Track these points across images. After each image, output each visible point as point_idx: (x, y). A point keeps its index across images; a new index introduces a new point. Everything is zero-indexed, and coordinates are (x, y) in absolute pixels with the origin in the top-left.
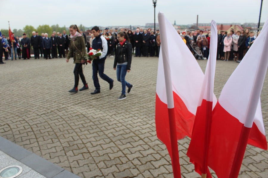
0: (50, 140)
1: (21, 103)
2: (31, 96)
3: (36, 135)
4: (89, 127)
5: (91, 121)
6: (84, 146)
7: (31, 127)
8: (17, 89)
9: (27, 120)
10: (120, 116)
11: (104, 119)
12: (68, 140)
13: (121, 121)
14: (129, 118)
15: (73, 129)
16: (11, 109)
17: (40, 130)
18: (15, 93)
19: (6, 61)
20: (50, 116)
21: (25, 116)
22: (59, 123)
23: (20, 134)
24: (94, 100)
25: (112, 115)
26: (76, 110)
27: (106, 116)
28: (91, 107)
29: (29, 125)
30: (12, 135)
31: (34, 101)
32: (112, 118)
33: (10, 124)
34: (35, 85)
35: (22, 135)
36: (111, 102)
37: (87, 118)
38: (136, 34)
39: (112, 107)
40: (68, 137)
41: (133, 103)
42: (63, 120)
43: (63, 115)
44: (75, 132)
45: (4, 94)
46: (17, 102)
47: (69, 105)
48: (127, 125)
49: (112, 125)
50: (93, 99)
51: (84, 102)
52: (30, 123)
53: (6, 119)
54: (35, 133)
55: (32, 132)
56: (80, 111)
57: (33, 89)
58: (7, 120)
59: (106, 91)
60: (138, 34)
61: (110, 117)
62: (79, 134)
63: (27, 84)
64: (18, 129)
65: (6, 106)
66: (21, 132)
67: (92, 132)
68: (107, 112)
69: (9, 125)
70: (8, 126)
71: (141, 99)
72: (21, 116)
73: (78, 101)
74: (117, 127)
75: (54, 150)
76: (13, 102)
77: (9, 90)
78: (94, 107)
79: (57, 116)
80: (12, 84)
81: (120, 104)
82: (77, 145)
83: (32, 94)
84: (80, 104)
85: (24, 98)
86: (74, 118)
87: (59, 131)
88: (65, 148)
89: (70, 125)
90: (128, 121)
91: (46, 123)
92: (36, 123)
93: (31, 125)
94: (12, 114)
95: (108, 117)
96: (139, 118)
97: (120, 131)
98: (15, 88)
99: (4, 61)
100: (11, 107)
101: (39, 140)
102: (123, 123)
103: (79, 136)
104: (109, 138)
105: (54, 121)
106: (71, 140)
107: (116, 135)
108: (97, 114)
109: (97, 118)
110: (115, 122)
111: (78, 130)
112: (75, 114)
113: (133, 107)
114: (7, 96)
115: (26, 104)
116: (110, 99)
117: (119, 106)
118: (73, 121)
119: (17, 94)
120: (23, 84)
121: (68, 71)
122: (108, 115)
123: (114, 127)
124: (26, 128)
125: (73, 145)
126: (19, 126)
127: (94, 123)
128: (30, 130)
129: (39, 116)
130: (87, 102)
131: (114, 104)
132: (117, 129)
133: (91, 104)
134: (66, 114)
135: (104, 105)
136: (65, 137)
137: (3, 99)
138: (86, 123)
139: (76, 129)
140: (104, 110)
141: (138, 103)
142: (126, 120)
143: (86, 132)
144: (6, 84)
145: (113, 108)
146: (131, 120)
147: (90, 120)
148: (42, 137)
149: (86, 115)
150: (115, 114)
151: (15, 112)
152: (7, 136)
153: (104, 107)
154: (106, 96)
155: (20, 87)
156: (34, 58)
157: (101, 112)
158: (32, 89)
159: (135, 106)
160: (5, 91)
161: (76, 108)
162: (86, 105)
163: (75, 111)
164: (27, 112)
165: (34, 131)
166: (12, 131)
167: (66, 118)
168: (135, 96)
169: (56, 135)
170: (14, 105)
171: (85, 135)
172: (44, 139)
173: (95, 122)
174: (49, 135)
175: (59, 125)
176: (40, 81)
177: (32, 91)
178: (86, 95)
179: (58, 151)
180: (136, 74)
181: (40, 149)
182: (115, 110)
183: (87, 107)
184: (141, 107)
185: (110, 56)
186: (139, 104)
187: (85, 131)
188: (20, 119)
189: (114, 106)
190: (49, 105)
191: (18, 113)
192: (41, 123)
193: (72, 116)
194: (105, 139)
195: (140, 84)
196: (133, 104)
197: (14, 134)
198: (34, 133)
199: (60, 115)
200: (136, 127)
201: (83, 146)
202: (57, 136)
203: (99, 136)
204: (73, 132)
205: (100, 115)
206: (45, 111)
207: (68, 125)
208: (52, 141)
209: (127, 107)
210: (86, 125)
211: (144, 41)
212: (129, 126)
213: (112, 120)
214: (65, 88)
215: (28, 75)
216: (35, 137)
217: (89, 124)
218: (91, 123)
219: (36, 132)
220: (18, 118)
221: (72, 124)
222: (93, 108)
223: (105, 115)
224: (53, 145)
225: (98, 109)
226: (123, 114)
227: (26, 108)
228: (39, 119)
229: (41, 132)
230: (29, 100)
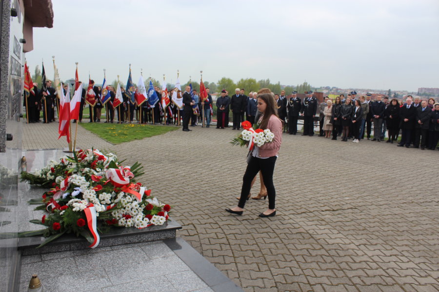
0: (255, 265)
1: (212, 195)
2: (227, 187)
3: (234, 251)
4: (319, 257)
5: (323, 248)
6: (311, 289)
7: (227, 238)
8: (207, 173)
9: (221, 223)
10: (374, 250)
11: (346, 249)
12: (283, 271)
13: (376, 259)
14: (391, 256)
15: (292, 255)
16: (199, 202)
17: (239, 245)
18: (204, 178)
19: (192, 127)
20: (256, 225)
21: (218, 218)
22: (270, 240)
23: (211, 244)
24: (328, 212)
25: (360, 245)
26: (297, 223)
27: (350, 244)
28: (324, 223)
29: (224, 233)
30: (199, 243)
31: (231, 195)
32: (360, 249)
33: (196, 225)
34: (233, 171)
35: (213, 247)
36: (358, 221)
37: (316, 240)
38: (405, 106)
39: (360, 230)
40: (285, 267)
41: (398, 231)
42: (277, 236)
43: (277, 228)
44: (295, 260)
45: (190, 177)
46: (207, 193)
47: (287, 213)
48: (388, 269)
49: (360, 262)
50: (326, 210)
51: (310, 212)
52: (225, 231)
53: (192, 216)
54: (233, 249)
55: (228, 246)
56: (304, 227)
57: (231, 177)
58: (192, 218)
59: (348, 200)
60: (408, 106)
61: (356, 248)
62: (303, 266)
63: (221, 167)
64: (208, 236)
65: (192, 196)
66: (212, 241)
67: (324, 266)
68: (350, 237)
69: (194, 226)
70: (193, 228)
71: (413, 225)
72: (212, 217)
73: (301, 209)
74: (369, 268)
75: (260, 283)
76: (201, 191)
77: (196, 172)
78: (327, 223)
79: (266, 228)
80: (200, 164)
81: (374, 227)
82: (299, 285)
83: (230, 184)
84: (304, 215)
85: (217, 189)
86: (294, 236)
87: (270, 253)
88: (278, 284)
89: (287, 248)
90: (389, 262)
91: (249, 236)
92: (233, 232)
93: (226, 233)
94: (200, 210)
95: (352, 246)
96: (411, 261)
97: (375, 276)
98: (204, 171)
99: (190, 128)
100: (198, 198)
101: (238, 260)
102: (380, 264)
103: (302, 270)
104: (354, 285)
105: (263, 235)
106: (288, 273)
107: (367, 283)
108: (333, 236)
109: (333, 244)
110: (365, 258)
111: (300, 259)
112: (296, 231)
113: (399, 238)
114: (194, 181)
115: (220, 198)
116: (355, 216)
117: (372, 229)
118: (293, 241)
119: (207, 180)
120: (215, 166)
121: (284, 157)
122: (353, 243)
123: (364, 267)
124: (219, 237)
125: (292, 283)
126: (209, 231)
127: (327, 252)
128: (224, 241)
129: (240, 223)
130: (316, 213)
131: (364, 225)
132: (370, 272)
133: (323, 217)
134: (281, 227)
135: (345, 223)
136: (279, 266)
137: (188, 185)
138: (315, 249)
139: (298, 255)
140: (345, 233)
141: (407, 231)
142: (386, 259)
143: (314, 265)
144: (192, 162)
145: (360, 233)
146: (394, 262)
147: (321, 245)
148: (243, 258)
149: (314, 236)
150: (366, 244)
151: (204, 208)
152: (191, 243)
153: (346, 228)
154: (348, 209)
155: (212, 170)
156: (232, 128)
157: (340, 235)
158: (229, 176)
159: (403, 238)
160: (190, 172)
161: (297, 220)
162: (314, 218)
163: (297, 226)
164: (220, 212)
165: (231, 244)
166: (199, 237)
167: (280, 234)
168: (403, 217)
169: (265, 259)
170: (202, 197)
171: (312, 269)
172: (245, 260)
173: (330, 250)
174: (254, 256)
175: (271, 243)
176: (240, 165)
177: (229, 179)
178: (314, 202)
179: (266, 287)
180: (402, 178)
181: (239, 276)
182: (364, 236)
183: (316, 222)
184: (414, 240)
185: (354, 140)
186: (409, 235)
187: (312, 262)
188: (211, 220)
189: (363, 230)
190: (254, 208)
191: (208, 210)
192: (242, 234)
193: (290, 233)
194: (346, 286)
195: (410, 198)
196: (399, 233)
197: (202, 241)
198: (230, 247)
199: (272, 227)
200: (406, 276)
201: (308, 288)
202: (267, 262)
203: (337, 277)
204: (292, 260)
205: (338, 241)
206: (248, 215)
207: (284, 247)
208: (259, 268)
209: (388, 236)
210: (314, 253)
211: (419, 121)
212: (391, 272)
213: (360, 253)
214: (280, 183)
215: (224, 153)
216: (232, 255)
217: (319, 253)
218: (323, 252)
219: (234, 246)
220: (208, 219)
221: (290, 246)
222: (326, 225)
223: (347, 241)
224: (259, 275)
225: (335, 229)
226: (379, 247)
227: (220, 205)
228: (238, 227)
229: (242, 248)
230: (224, 193)
